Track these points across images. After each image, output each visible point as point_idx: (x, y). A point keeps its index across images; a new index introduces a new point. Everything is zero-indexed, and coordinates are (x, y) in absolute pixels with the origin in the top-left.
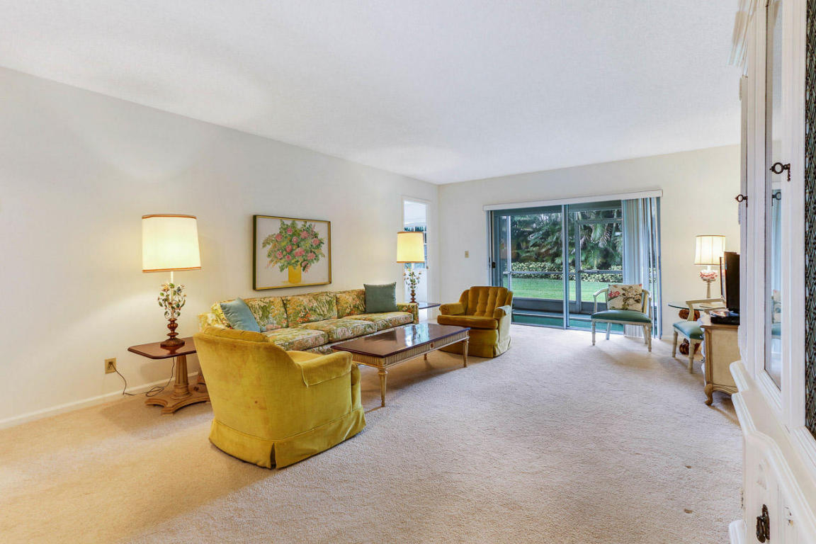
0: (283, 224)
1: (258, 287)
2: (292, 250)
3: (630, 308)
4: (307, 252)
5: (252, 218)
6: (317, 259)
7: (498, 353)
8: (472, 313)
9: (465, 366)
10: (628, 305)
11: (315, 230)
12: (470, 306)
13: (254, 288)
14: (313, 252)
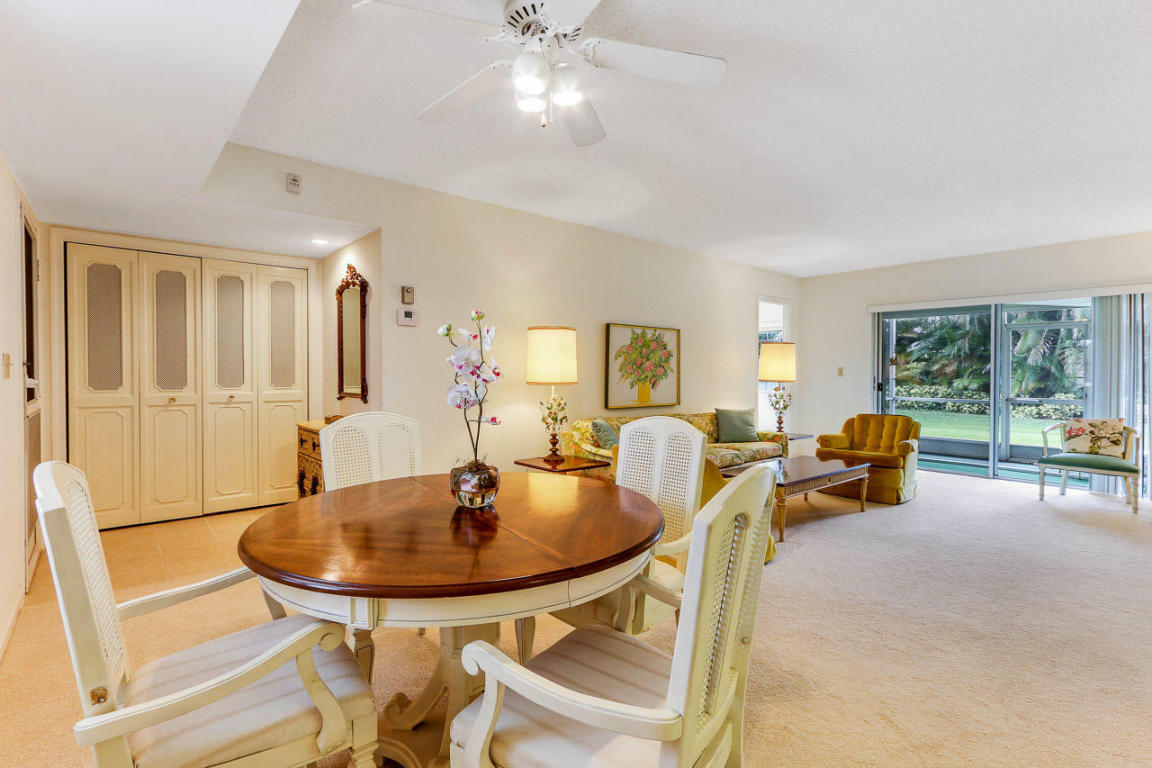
0: (634, 333)
1: (610, 405)
2: (642, 364)
3: (1101, 451)
4: (656, 367)
5: (604, 327)
6: (665, 374)
7: (903, 500)
8: (862, 446)
9: (862, 510)
10: (1099, 447)
11: (665, 340)
12: (856, 439)
13: (606, 406)
14: (661, 366)
